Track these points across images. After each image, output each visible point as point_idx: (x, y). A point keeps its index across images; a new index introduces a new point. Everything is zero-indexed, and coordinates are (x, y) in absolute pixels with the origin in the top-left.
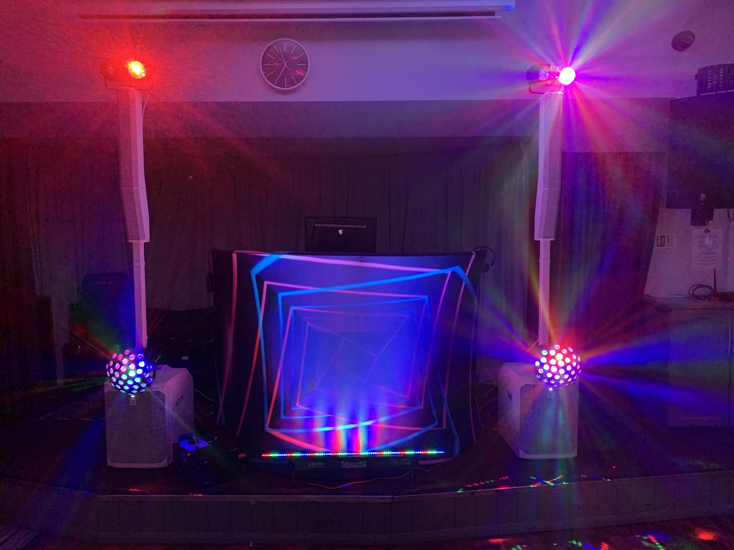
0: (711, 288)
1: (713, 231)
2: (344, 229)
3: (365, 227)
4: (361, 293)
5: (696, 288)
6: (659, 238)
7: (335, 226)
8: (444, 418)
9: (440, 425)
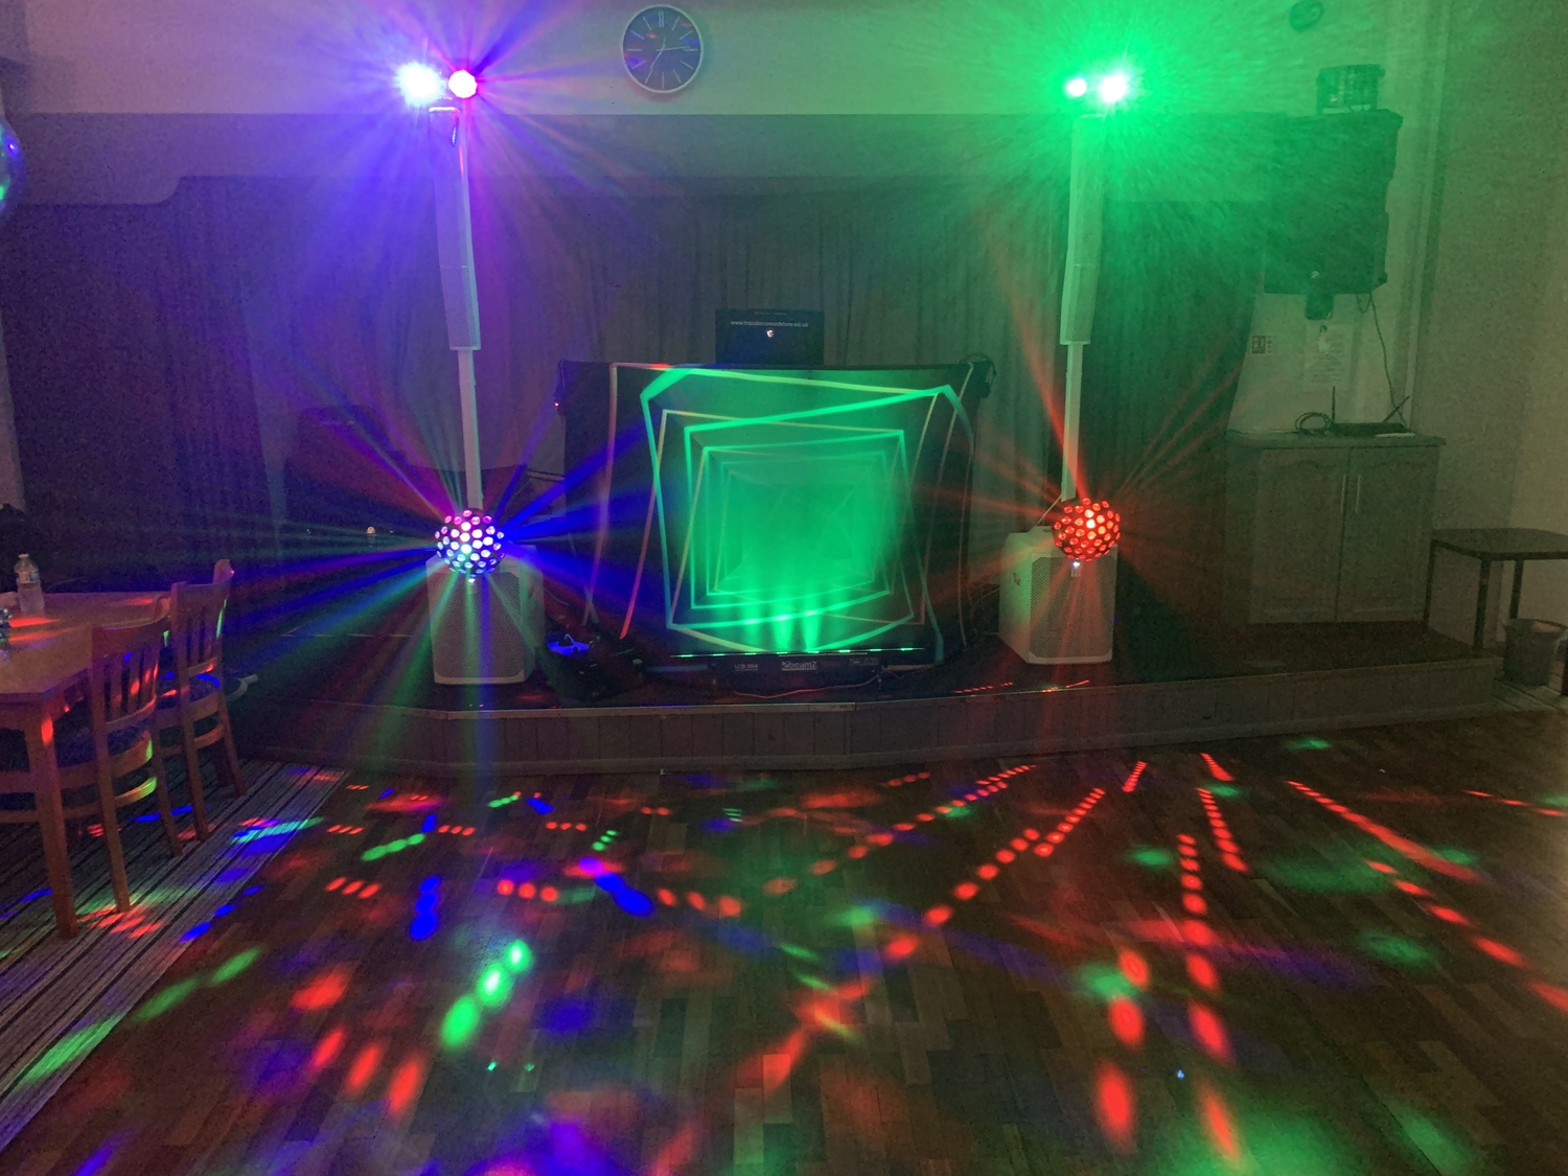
0: (1326, 417)
1: (1331, 328)
2: (775, 329)
3: (806, 325)
4: (807, 425)
5: (1305, 419)
6: (1256, 340)
7: (760, 324)
8: (923, 610)
9: (917, 618)
